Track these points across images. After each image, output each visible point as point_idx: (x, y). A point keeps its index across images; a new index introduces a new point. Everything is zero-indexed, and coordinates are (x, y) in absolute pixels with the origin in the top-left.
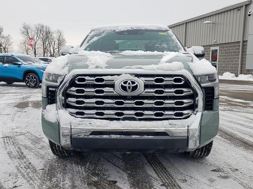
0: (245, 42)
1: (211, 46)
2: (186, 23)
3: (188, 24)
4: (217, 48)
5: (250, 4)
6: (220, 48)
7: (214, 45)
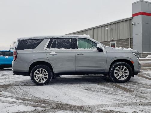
0: (131, 39)
1: (110, 41)
2: (93, 29)
3: (94, 29)
4: (115, 42)
5: (132, 19)
6: (116, 42)
7: (113, 41)
